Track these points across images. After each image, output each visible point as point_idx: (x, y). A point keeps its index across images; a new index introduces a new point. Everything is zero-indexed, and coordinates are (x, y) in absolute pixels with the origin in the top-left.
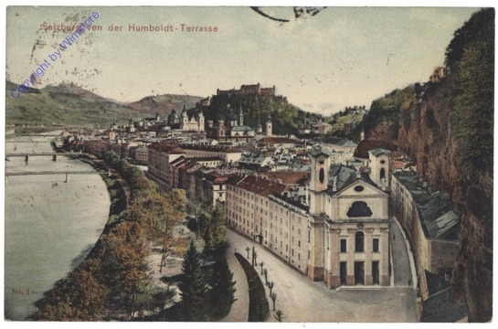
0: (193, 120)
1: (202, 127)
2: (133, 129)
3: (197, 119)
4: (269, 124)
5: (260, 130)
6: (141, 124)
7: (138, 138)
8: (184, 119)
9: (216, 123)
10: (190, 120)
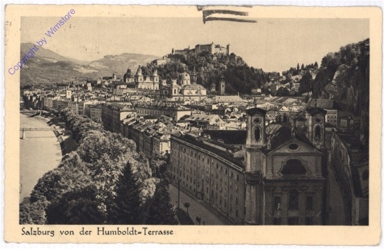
0: (148, 80)
1: (157, 86)
2: (90, 88)
3: (152, 77)
4: (223, 84)
5: (214, 90)
6: (99, 82)
7: (94, 97)
8: (139, 78)
9: (169, 82)
10: (145, 78)
